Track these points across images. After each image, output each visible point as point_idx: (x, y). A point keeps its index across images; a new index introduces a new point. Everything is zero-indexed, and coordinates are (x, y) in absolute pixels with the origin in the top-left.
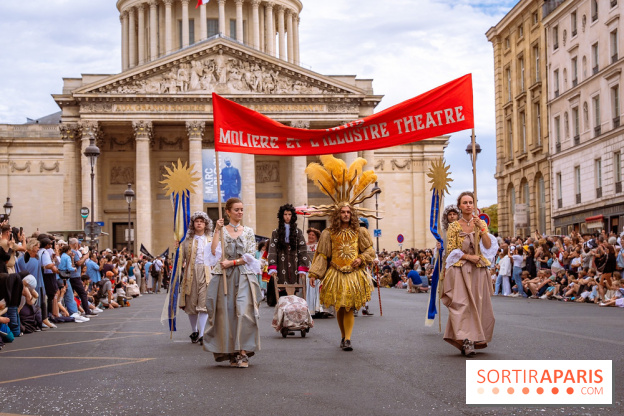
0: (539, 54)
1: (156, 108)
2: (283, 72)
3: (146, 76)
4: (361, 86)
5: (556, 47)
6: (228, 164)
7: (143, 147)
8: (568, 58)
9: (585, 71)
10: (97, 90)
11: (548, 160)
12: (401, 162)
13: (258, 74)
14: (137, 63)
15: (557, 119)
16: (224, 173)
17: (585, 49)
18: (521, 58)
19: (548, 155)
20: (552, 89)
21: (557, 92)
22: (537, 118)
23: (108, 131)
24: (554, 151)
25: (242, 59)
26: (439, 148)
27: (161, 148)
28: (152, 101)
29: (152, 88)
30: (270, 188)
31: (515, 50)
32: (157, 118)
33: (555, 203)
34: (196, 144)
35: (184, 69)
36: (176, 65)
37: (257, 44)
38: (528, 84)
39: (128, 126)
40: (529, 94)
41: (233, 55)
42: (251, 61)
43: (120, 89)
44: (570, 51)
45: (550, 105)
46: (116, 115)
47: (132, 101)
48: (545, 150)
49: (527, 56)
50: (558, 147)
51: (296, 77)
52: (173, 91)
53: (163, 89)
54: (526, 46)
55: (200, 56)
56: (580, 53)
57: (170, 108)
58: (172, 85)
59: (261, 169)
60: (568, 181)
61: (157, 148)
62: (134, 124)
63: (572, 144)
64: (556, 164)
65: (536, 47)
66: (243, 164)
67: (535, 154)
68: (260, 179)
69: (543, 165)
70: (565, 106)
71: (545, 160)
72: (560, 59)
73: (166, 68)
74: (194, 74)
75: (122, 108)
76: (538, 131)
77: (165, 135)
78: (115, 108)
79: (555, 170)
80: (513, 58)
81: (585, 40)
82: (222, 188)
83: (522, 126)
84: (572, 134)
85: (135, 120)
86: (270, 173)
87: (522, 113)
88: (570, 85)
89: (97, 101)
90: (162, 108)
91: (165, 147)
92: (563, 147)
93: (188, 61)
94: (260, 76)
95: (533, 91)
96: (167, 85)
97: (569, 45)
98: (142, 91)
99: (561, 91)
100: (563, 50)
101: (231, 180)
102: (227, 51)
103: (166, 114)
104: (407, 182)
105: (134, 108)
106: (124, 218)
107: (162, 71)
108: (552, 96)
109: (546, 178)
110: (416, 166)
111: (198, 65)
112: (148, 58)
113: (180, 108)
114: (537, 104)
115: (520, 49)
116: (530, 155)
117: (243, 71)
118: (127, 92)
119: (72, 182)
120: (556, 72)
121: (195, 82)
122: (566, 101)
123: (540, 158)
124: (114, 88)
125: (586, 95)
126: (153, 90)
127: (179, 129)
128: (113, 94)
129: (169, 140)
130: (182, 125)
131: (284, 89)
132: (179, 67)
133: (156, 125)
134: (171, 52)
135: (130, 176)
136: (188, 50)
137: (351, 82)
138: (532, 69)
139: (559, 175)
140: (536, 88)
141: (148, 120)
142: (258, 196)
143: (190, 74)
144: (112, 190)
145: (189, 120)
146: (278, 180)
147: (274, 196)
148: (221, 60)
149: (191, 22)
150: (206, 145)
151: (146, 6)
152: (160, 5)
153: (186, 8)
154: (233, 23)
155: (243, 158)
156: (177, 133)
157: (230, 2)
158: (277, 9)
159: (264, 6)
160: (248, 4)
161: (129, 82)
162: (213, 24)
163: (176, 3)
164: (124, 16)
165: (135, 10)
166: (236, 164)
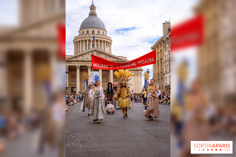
0: (162, 52)
1: (81, 63)
2: (108, 55)
3: (79, 56)
4: (124, 58)
5: (165, 51)
6: (96, 75)
7: (78, 71)
8: (168, 53)
10: (69, 59)
11: (164, 74)
12: (133, 75)
13: (103, 56)
14: (77, 53)
15: (166, 66)
16: (95, 77)
19: (164, 73)
20: (165, 60)
21: (166, 60)
22: (161, 66)
23: (71, 68)
24: (165, 73)
25: (99, 52)
26: (141, 72)
27: (82, 71)
28: (80, 61)
29: (80, 58)
30: (105, 80)
32: (81, 65)
33: (165, 84)
34: (89, 70)
35: (87, 55)
36: (85, 54)
37: (103, 49)
38: (160, 58)
39: (75, 66)
40: (160, 60)
41: (97, 52)
42: (101, 53)
43: (73, 59)
44: (168, 52)
45: (164, 63)
46: (72, 64)
47: (76, 61)
48: (163, 72)
49: (159, 52)
50: (166, 72)
51: (111, 56)
52: (85, 59)
53: (83, 59)
54: (159, 50)
55: (90, 52)
57: (84, 63)
58: (84, 58)
59: (103, 76)
60: (168, 79)
61: (81, 71)
62: (76, 66)
63: (169, 71)
64: (165, 75)
65: (161, 51)
66: (99, 75)
67: (161, 73)
68: (103, 78)
69: (163, 76)
70: (167, 63)
71: (163, 74)
72: (166, 53)
73: (83, 54)
74: (89, 56)
75: (74, 63)
76: (161, 68)
77: (83, 68)
78: (72, 63)
79: (165, 77)
82: (95, 80)
83: (158, 67)
84: (169, 69)
85: (76, 65)
86: (105, 77)
87: (158, 64)
88: (168, 59)
89: (68, 61)
90: (82, 63)
91: (83, 71)
92: (167, 72)
93: (88, 53)
95: (161, 60)
96: (83, 58)
97: (168, 50)
98: (78, 59)
99: (167, 60)
100: (167, 51)
101: (97, 78)
102: (96, 51)
103: (83, 64)
104: (134, 79)
105: (76, 63)
106: (74, 86)
107: (82, 55)
108: (165, 61)
109: (163, 78)
110: (136, 75)
112: (79, 52)
113: (86, 63)
114: (162, 63)
115: (158, 51)
116: (160, 73)
117: (99, 55)
118: (75, 59)
120: (165, 56)
122: (167, 62)
123: (162, 74)
124: (72, 58)
126: (80, 59)
127: (86, 67)
128: (72, 60)
129: (84, 69)
130: (87, 66)
131: (108, 59)
132: (86, 54)
133: (81, 66)
134: (84, 51)
135: (74, 77)
136: (88, 50)
137: (122, 58)
138: (160, 55)
139: (166, 78)
140: (161, 59)
141: (79, 65)
142: (102, 81)
143: (88, 56)
144: (71, 80)
145: (88, 65)
146: (107, 78)
147: (106, 81)
149: (89, 45)
150: (91, 70)
151: (79, 41)
152: (82, 41)
153: (88, 42)
154: (98, 45)
155: (99, 74)
156: (85, 68)
157: (97, 41)
158: (107, 42)
159: (104, 41)
160: (101, 41)
161: (75, 57)
162: (93, 45)
163: (86, 41)
164: (75, 43)
165: (77, 42)
166: (98, 75)
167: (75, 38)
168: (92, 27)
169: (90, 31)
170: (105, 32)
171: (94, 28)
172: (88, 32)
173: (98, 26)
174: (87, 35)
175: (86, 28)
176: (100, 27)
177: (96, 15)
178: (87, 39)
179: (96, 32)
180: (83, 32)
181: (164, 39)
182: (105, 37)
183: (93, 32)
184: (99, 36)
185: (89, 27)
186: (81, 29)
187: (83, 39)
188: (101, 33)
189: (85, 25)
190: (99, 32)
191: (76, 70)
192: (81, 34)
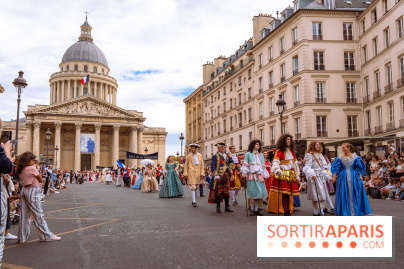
0: (200, 108)
1: (64, 118)
2: (111, 108)
3: (60, 107)
4: (139, 114)
6: (90, 139)
7: (58, 132)
8: (210, 110)
9: (215, 115)
10: (41, 111)
11: (203, 142)
12: (151, 141)
14: (56, 101)
15: (206, 129)
16: (89, 142)
17: (215, 108)
18: (195, 109)
20: (205, 120)
22: (199, 129)
23: (45, 125)
24: (205, 139)
25: (97, 103)
26: (164, 136)
27: (64, 132)
28: (62, 115)
29: (63, 111)
30: (105, 148)
31: (193, 106)
32: (64, 122)
33: (205, 156)
34: (78, 132)
35: (75, 105)
36: (72, 103)
37: (102, 97)
38: (197, 117)
39: (53, 124)
40: (197, 120)
41: (93, 101)
42: (100, 103)
43: (50, 111)
45: (204, 124)
46: (48, 120)
47: (55, 115)
48: (202, 139)
49: (197, 108)
51: (116, 110)
52: (70, 113)
53: (67, 112)
54: (196, 105)
55: (81, 101)
56: (214, 109)
57: (69, 119)
58: (70, 110)
59: (102, 141)
60: (209, 149)
62: (55, 123)
63: (211, 137)
64: (205, 143)
65: (199, 106)
68: (101, 145)
70: (209, 125)
72: (207, 110)
73: (68, 104)
74: (79, 107)
75: (51, 117)
76: (199, 132)
77: (67, 128)
78: (48, 117)
79: (205, 145)
80: (192, 109)
81: (216, 104)
84: (211, 134)
86: (105, 143)
87: (195, 126)
88: (211, 119)
89: (41, 114)
90: (66, 118)
91: (66, 132)
92: (208, 138)
93: (77, 102)
94: (103, 109)
96: (68, 110)
97: (210, 106)
98: (59, 112)
99: (208, 120)
100: (208, 107)
101: (91, 145)
102: (91, 100)
103: (68, 121)
104: (152, 147)
105: (55, 118)
107: (66, 105)
108: (205, 122)
110: (156, 142)
111: (80, 104)
112: (61, 100)
113: (73, 119)
114: (200, 124)
116: (197, 140)
117: (97, 107)
118: (53, 112)
119: (29, 143)
120: (206, 114)
121: (79, 110)
123: (200, 141)
125: (216, 122)
128: (47, 112)
129: (68, 130)
130: (74, 124)
131: (112, 114)
133: (63, 124)
134: (69, 99)
135: (52, 141)
136: (76, 98)
137: (135, 113)
138: (198, 113)
139: (206, 147)
140: (200, 119)
141: (61, 122)
142: (101, 151)
143: (77, 107)
144: (45, 147)
145: (76, 123)
146: (108, 145)
147: (106, 151)
148: (89, 103)
149: (78, 89)
150: (82, 132)
151: (61, 82)
152: (66, 82)
153: (75, 83)
154: (93, 90)
155: (96, 137)
156: (71, 127)
157: (92, 83)
158: (109, 86)
159: (104, 85)
160: (99, 84)
161: (54, 108)
162: (86, 90)
163: (72, 82)
164: (52, 85)
165: (56, 83)
166: (93, 139)
167: (53, 77)
168: (83, 60)
169: (81, 66)
170: (106, 70)
171: (88, 61)
172: (76, 67)
173: (95, 60)
174: (76, 73)
175: (74, 60)
176: (98, 60)
177: (91, 40)
178: (75, 78)
179: (91, 68)
180: (68, 67)
181: (205, 89)
182: (107, 78)
183: (86, 68)
184: (96, 75)
185: (79, 60)
186: (64, 61)
187: (68, 79)
188: (99, 70)
189: (72, 56)
190: (95, 68)
191: (53, 130)
192: (65, 69)
